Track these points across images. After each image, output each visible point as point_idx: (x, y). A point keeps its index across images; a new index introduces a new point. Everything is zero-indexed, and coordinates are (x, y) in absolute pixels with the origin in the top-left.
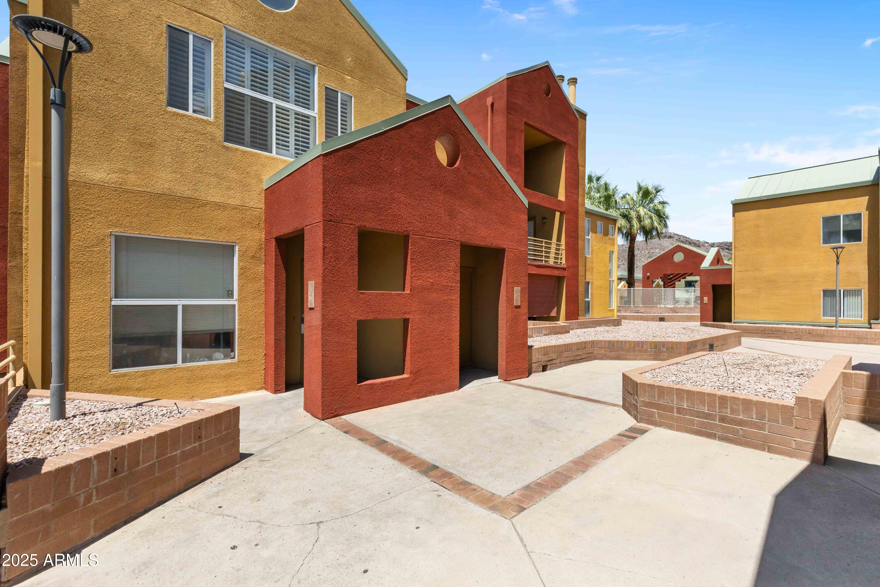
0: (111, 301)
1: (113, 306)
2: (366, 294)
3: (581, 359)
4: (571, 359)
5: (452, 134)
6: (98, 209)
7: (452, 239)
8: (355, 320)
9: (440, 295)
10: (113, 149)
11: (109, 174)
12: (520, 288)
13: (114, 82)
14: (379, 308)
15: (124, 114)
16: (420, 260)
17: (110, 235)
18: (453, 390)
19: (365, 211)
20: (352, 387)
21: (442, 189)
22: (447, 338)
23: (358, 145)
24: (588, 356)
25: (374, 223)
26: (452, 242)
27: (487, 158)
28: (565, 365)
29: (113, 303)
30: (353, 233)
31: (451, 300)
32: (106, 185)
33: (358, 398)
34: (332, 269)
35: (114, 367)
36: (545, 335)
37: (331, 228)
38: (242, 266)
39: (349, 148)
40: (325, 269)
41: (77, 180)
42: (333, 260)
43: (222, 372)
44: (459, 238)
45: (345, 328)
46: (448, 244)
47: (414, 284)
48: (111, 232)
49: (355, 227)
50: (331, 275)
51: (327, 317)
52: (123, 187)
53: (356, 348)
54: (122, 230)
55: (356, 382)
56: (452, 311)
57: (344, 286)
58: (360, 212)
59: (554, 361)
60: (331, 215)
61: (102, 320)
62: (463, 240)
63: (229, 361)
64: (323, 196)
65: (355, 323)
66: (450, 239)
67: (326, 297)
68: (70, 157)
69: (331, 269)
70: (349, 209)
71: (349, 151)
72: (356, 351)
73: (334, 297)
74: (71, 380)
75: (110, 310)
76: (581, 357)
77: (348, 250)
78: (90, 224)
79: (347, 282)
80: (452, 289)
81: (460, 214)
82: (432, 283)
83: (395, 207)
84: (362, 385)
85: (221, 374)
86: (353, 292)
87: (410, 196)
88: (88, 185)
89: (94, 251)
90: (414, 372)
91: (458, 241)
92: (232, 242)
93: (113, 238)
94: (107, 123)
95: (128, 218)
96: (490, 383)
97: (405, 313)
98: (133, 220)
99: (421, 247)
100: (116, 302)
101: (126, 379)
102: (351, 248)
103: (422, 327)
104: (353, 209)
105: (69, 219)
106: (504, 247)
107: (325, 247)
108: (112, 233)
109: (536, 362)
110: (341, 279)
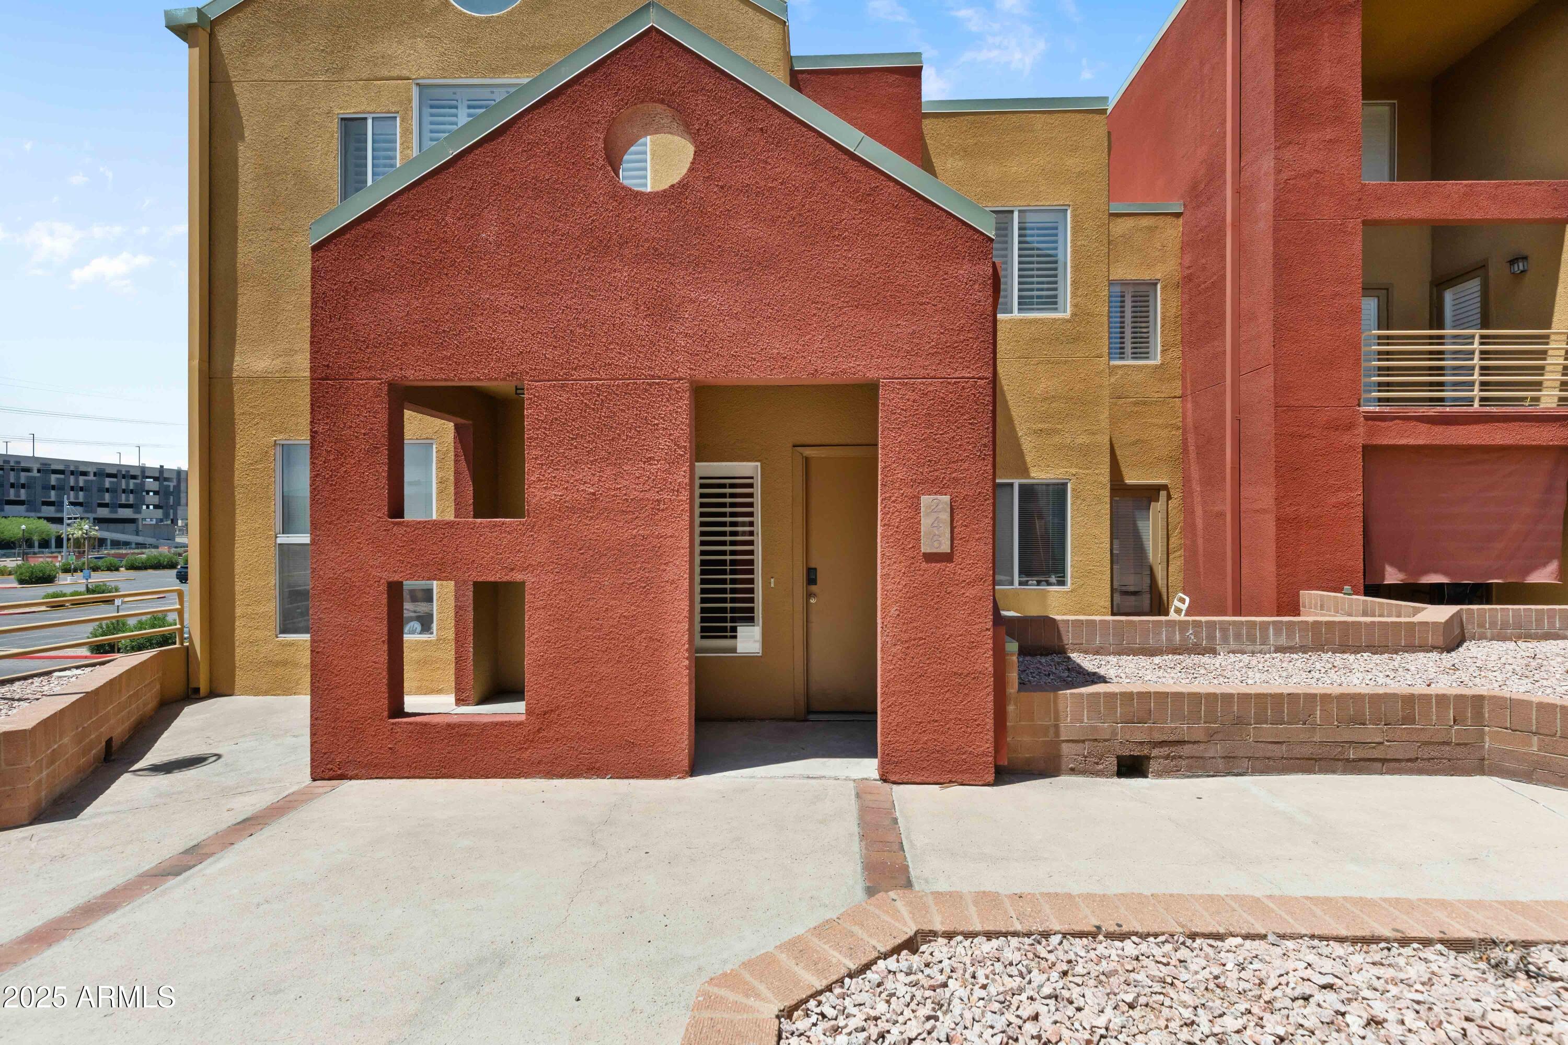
0: (276, 537)
1: (279, 544)
2: (407, 526)
3: (1384, 761)
4: (1306, 751)
5: (662, 101)
6: (262, 411)
7: (659, 378)
8: (382, 581)
9: (621, 524)
10: (278, 323)
11: (273, 360)
12: (947, 498)
13: (280, 229)
14: (440, 556)
15: (290, 271)
16: (555, 440)
17: (274, 446)
18: (667, 775)
19: (406, 344)
20: (378, 723)
21: (626, 251)
22: (644, 635)
23: (390, 207)
24: (1426, 753)
25: (427, 369)
26: (658, 384)
27: (797, 129)
28: (1255, 771)
29: (279, 541)
30: (377, 397)
31: (658, 537)
32: (270, 375)
33: (390, 748)
34: (331, 476)
35: (283, 631)
36: (1280, 649)
37: (327, 392)
38: (442, 478)
39: (370, 220)
40: (317, 476)
41: (241, 375)
42: (332, 457)
43: (413, 655)
44: (683, 371)
45: (359, 598)
46: (646, 390)
47: (537, 498)
48: (275, 441)
49: (380, 384)
50: (328, 488)
51: (321, 573)
52: (288, 375)
53: (383, 642)
54: (287, 436)
55: (386, 714)
56: (663, 567)
57: (357, 509)
58: (392, 349)
59: (1186, 747)
60: (328, 366)
61: (267, 564)
62: (701, 375)
63: (425, 637)
64: (312, 330)
65: (383, 588)
66: (653, 377)
67: (318, 533)
68: (235, 346)
69: (327, 476)
70: (367, 347)
71: (368, 225)
72: (385, 647)
73: (334, 533)
74: (237, 643)
75: (275, 550)
76: (1376, 754)
77: (364, 434)
78: (254, 432)
79: (364, 500)
80: (662, 507)
81: (690, 307)
82: (594, 494)
83: (482, 322)
84: (399, 723)
85: (412, 658)
86: (378, 521)
87: (527, 289)
88: (252, 380)
89: (258, 469)
90: (537, 711)
91: (680, 379)
92: (427, 438)
93: (279, 449)
94: (272, 290)
95: (293, 418)
96: (824, 777)
97: (512, 570)
98: (299, 421)
99: (557, 408)
100: (283, 539)
101: (294, 649)
102: (372, 429)
103: (564, 604)
104: (376, 347)
105: (235, 428)
106: (872, 374)
107: (316, 432)
108: (277, 442)
109: (1083, 741)
110: (350, 495)
